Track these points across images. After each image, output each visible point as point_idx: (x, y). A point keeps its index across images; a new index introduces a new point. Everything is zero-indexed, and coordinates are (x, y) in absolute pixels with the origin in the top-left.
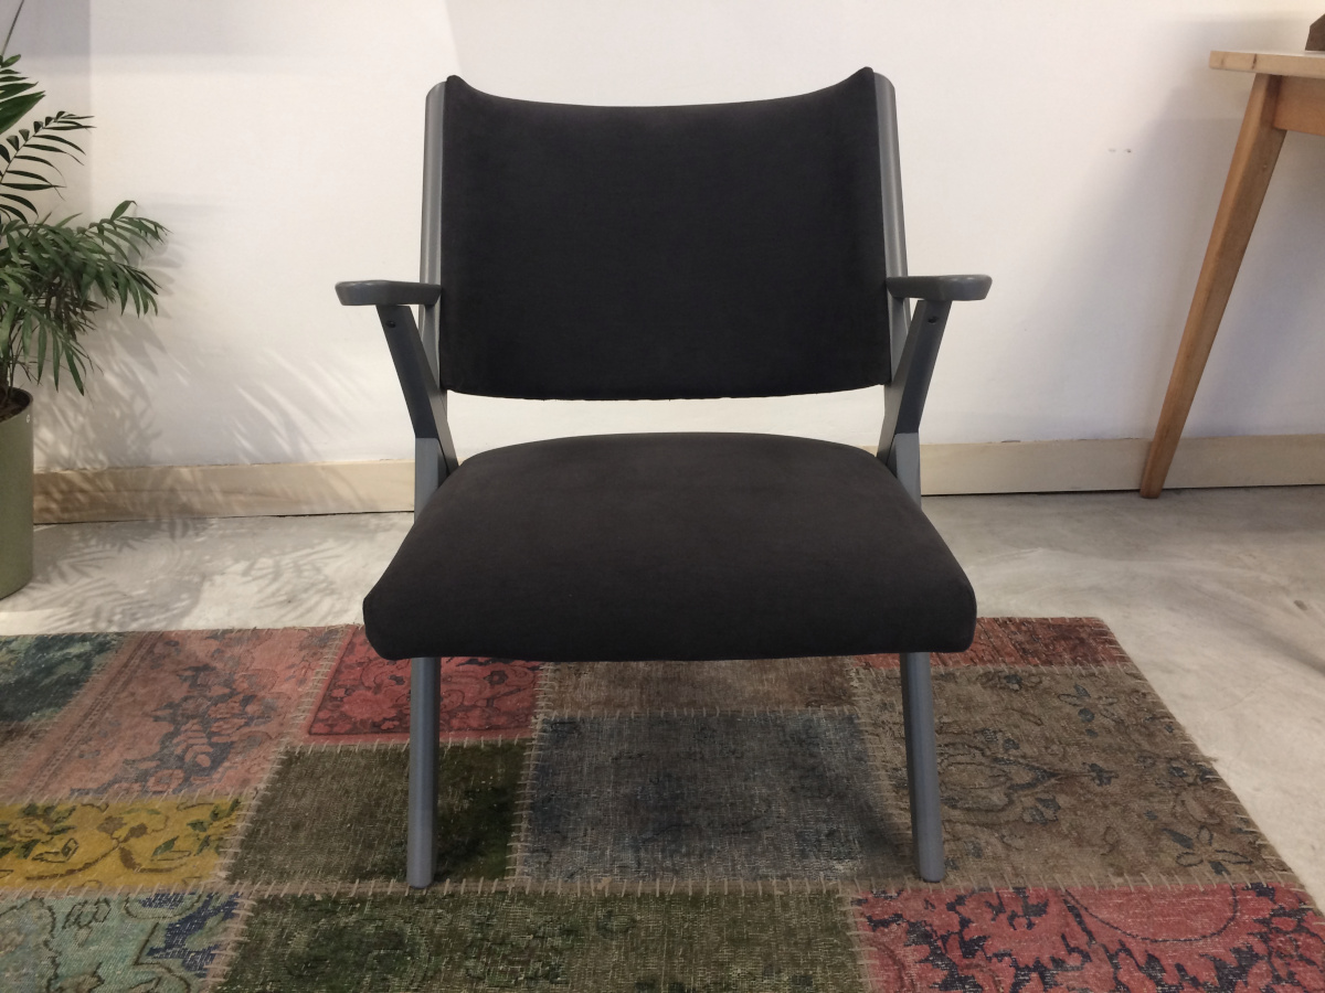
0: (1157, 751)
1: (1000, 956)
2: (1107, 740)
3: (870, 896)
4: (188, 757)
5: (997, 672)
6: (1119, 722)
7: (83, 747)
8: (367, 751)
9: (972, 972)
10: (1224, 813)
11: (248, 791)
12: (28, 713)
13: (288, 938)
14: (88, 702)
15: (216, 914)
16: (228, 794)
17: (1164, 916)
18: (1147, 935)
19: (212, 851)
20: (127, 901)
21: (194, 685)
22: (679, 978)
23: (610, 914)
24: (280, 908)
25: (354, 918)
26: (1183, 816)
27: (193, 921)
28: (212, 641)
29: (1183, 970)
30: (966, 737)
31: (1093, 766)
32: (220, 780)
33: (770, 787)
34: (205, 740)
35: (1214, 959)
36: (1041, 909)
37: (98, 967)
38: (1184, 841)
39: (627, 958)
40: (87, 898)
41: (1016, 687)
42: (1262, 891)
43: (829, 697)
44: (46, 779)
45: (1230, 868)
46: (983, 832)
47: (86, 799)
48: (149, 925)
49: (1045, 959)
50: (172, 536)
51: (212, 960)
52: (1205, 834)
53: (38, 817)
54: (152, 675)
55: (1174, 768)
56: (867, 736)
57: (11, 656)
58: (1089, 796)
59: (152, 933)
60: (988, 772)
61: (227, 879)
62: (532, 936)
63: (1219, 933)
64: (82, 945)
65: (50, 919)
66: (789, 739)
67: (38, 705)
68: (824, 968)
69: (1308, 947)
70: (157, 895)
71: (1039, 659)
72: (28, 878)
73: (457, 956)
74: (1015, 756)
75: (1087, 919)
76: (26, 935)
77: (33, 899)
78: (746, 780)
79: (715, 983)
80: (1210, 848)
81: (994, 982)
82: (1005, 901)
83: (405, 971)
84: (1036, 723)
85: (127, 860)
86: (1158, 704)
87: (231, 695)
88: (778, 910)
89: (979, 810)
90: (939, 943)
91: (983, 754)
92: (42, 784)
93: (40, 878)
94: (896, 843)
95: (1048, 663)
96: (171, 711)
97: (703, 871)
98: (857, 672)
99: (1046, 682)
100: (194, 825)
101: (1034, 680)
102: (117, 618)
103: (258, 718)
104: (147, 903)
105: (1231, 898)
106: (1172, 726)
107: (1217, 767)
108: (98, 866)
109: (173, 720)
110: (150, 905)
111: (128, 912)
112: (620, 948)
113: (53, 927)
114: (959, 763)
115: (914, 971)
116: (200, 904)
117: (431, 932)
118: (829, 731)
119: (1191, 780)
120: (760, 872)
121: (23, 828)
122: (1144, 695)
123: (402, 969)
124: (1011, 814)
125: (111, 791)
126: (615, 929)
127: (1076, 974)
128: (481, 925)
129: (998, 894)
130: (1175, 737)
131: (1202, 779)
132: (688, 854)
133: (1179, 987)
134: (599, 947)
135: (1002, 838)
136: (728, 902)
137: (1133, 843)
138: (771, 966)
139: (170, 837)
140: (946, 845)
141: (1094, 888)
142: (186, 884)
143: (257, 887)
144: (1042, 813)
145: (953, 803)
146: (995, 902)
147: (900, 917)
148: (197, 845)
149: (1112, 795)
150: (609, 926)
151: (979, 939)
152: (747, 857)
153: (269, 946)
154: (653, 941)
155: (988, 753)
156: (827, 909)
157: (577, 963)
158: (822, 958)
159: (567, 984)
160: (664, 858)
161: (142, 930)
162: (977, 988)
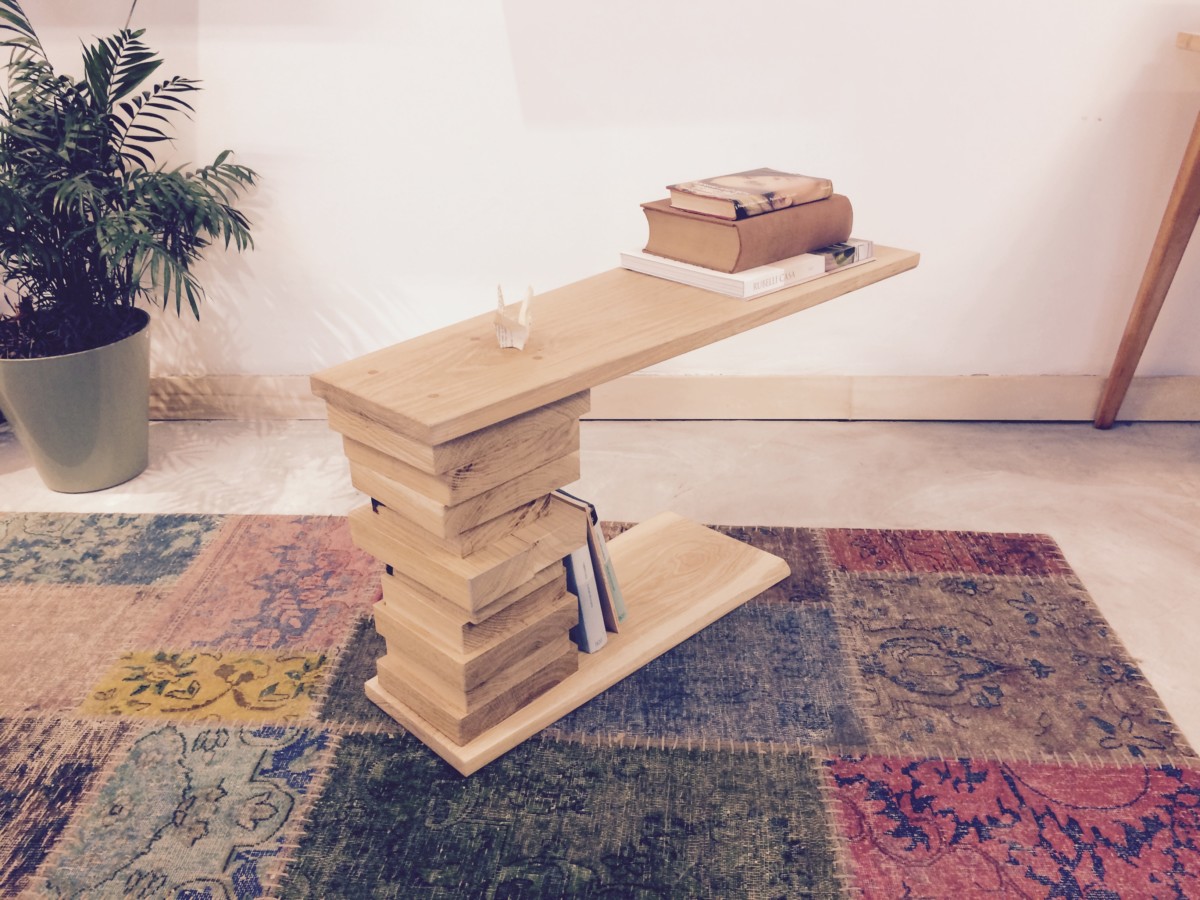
0: (1091, 652)
1: (944, 813)
2: (1048, 640)
4: (283, 620)
5: (955, 579)
6: (1060, 626)
7: (199, 608)
9: (919, 824)
10: (1145, 706)
11: (332, 649)
12: (153, 578)
13: (368, 767)
14: (200, 571)
15: (311, 745)
16: (316, 650)
17: (1085, 788)
18: (1069, 802)
19: (306, 695)
20: (241, 732)
21: (284, 560)
22: (680, 815)
23: (624, 762)
24: (361, 743)
26: (1109, 707)
27: (294, 750)
28: (295, 525)
29: (1099, 833)
30: (926, 632)
31: (1034, 662)
32: (309, 639)
33: (758, 667)
34: (296, 607)
35: (1125, 825)
36: (982, 777)
37: (222, 782)
38: (1108, 728)
39: (637, 797)
40: (211, 728)
41: (972, 592)
42: (1169, 771)
43: (809, 594)
44: (171, 632)
45: (1146, 751)
46: (936, 712)
47: (205, 650)
48: (259, 751)
49: (982, 816)
50: (259, 434)
51: (310, 780)
52: (1126, 723)
53: (168, 662)
54: (251, 551)
55: (1104, 667)
56: (840, 628)
57: (136, 531)
58: (1028, 687)
59: (262, 757)
60: (943, 663)
61: (318, 718)
62: (561, 776)
63: (1131, 804)
64: (208, 764)
65: (182, 743)
66: (773, 627)
67: (160, 572)
68: (798, 814)
70: (265, 728)
71: (993, 568)
72: (163, 711)
73: (502, 788)
74: (967, 650)
75: (1019, 787)
76: (164, 755)
77: (168, 727)
78: (737, 660)
79: (709, 821)
80: (1130, 735)
81: (939, 832)
82: (951, 769)
83: (461, 798)
84: (987, 624)
85: (239, 699)
86: (1094, 612)
87: (314, 570)
88: (762, 767)
89: (934, 693)
90: (894, 800)
91: (940, 648)
92: (169, 636)
93: (172, 710)
94: (861, 717)
95: (1002, 572)
96: (268, 581)
97: (700, 732)
98: (835, 573)
99: (998, 588)
100: (290, 674)
101: (988, 586)
102: (218, 502)
103: (337, 590)
104: (257, 734)
105: (1144, 777)
106: (1105, 631)
107: (1141, 667)
108: (217, 704)
109: (269, 589)
110: (260, 736)
111: (243, 741)
112: (632, 789)
113: (185, 749)
114: (919, 654)
115: (872, 820)
116: (299, 737)
118: (808, 622)
119: (1118, 677)
120: (747, 735)
121: (156, 671)
122: (1084, 603)
123: (459, 796)
124: (960, 699)
125: (223, 644)
126: (628, 774)
127: (1007, 830)
128: (520, 764)
129: (945, 763)
130: (1107, 640)
131: (1127, 677)
132: (688, 718)
133: (1093, 845)
134: (615, 788)
135: (951, 717)
136: (720, 757)
137: (1064, 727)
138: (755, 810)
139: (272, 683)
140: (904, 721)
141: (1027, 762)
142: (287, 720)
143: (342, 725)
144: (987, 699)
145: (911, 687)
146: (943, 769)
147: (862, 777)
148: (293, 693)
149: (1048, 687)
150: (623, 771)
151: (928, 798)
152: (737, 722)
153: (354, 772)
154: (659, 785)
155: (944, 647)
156: (802, 768)
157: (598, 799)
158: (796, 806)
159: (590, 814)
160: (668, 720)
161: (254, 755)
162: (924, 837)
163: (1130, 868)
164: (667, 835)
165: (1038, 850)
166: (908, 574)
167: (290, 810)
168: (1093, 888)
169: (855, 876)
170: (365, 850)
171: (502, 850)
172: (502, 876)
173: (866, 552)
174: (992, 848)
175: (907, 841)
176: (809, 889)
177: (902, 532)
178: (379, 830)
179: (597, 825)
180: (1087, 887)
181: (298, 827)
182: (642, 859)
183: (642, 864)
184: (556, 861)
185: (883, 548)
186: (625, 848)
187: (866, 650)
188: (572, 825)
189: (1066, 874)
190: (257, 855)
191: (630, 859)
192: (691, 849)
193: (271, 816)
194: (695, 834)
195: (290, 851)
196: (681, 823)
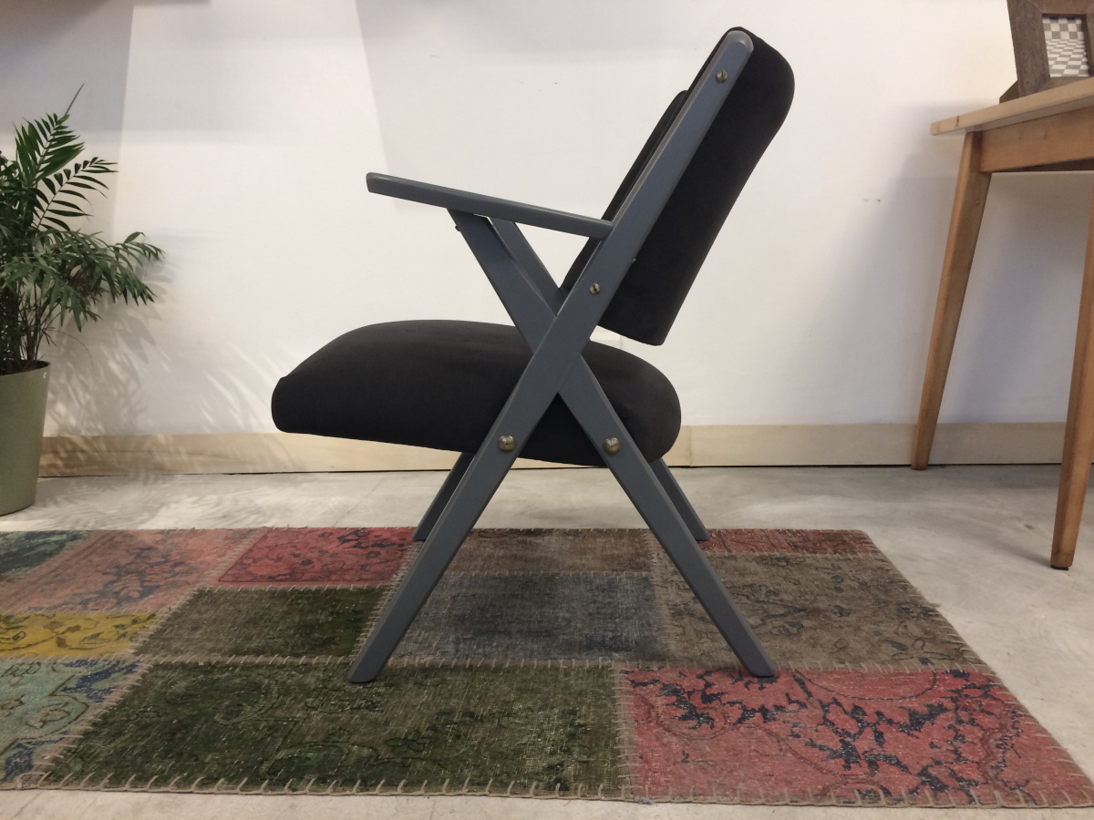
0: (890, 599)
1: (732, 703)
2: (851, 593)
3: (636, 670)
4: (123, 593)
5: (769, 555)
6: (863, 584)
7: (44, 587)
8: (261, 591)
9: (707, 711)
10: (938, 633)
11: (165, 609)
12: (9, 569)
13: (172, 684)
14: (56, 564)
15: (119, 671)
16: (147, 611)
17: (873, 686)
18: (856, 695)
19: (127, 640)
20: (54, 664)
21: (138, 557)
22: (472, 709)
23: (426, 677)
24: (170, 669)
25: (227, 674)
26: (903, 633)
27: (105, 674)
29: (883, 715)
30: (737, 589)
31: (837, 607)
32: (144, 604)
33: (573, 613)
34: (139, 584)
35: (909, 710)
36: (773, 680)
37: (22, 696)
38: (902, 647)
39: (434, 699)
40: (25, 662)
41: (784, 564)
42: (956, 674)
43: (632, 567)
44: (13, 602)
45: (934, 661)
47: (38, 613)
48: (68, 676)
49: (769, 706)
50: (145, 484)
51: (110, 694)
52: (919, 643)
53: (1, 620)
54: (108, 552)
55: (903, 608)
56: (656, 587)
57: (5, 541)
58: (829, 622)
59: (69, 679)
60: (749, 607)
61: (134, 653)
63: (917, 696)
64: (14, 685)
66: (594, 588)
67: (18, 565)
68: (589, 706)
69: (989, 705)
70: (77, 661)
71: (807, 550)
73: (300, 696)
74: (773, 600)
75: (809, 685)
78: (554, 609)
79: (499, 713)
80: (922, 651)
81: (725, 717)
83: (257, 703)
84: (795, 584)
85: (61, 643)
86: (898, 574)
87: (165, 562)
88: (561, 676)
90: (685, 695)
91: (748, 599)
92: (8, 604)
94: (664, 643)
95: (814, 552)
96: (117, 570)
97: (506, 655)
98: (658, 554)
99: (808, 561)
100: (117, 627)
101: (799, 560)
102: (91, 524)
103: (182, 573)
104: (69, 665)
105: (931, 678)
106: (905, 586)
107: (938, 608)
108: (39, 646)
109: (118, 574)
110: (71, 666)
111: (54, 670)
112: (430, 694)
115: (661, 709)
116: (110, 666)
117: (284, 683)
118: (627, 584)
119: (915, 614)
120: (552, 656)
122: (888, 570)
123: (256, 701)
124: (762, 629)
125: (59, 608)
126: (429, 684)
127: (792, 714)
128: (324, 680)
129: (739, 671)
130: (907, 592)
131: (924, 614)
132: (497, 647)
133: (876, 724)
134: (414, 693)
136: (522, 671)
137: (858, 647)
138: (547, 705)
139: (97, 632)
140: (704, 645)
141: (819, 669)
142: (102, 655)
143: (155, 658)
144: (788, 630)
146: (736, 675)
147: (657, 681)
148: (116, 637)
149: (848, 622)
150: (425, 683)
151: (718, 694)
152: (544, 648)
153: (156, 688)
154: (457, 690)
155: (753, 598)
156: (600, 676)
157: (393, 702)
158: (589, 701)
159: (382, 711)
160: (477, 648)
161: (61, 679)
162: (710, 719)
163: (910, 738)
164: (455, 723)
165: (820, 728)
166: (726, 554)
167: (82, 713)
168: (871, 753)
169: (635, 746)
170: (148, 735)
171: (286, 737)
172: (282, 754)
174: (774, 727)
175: (693, 723)
176: (588, 757)
177: (727, 530)
179: (387, 719)
180: (865, 752)
181: (86, 724)
182: (427, 741)
183: (424, 744)
184: (338, 744)
186: (411, 733)
187: (678, 601)
188: (362, 720)
189: (845, 744)
190: (37, 744)
191: (413, 741)
192: (476, 733)
193: (62, 718)
194: (483, 722)
195: (71, 740)
196: (471, 715)
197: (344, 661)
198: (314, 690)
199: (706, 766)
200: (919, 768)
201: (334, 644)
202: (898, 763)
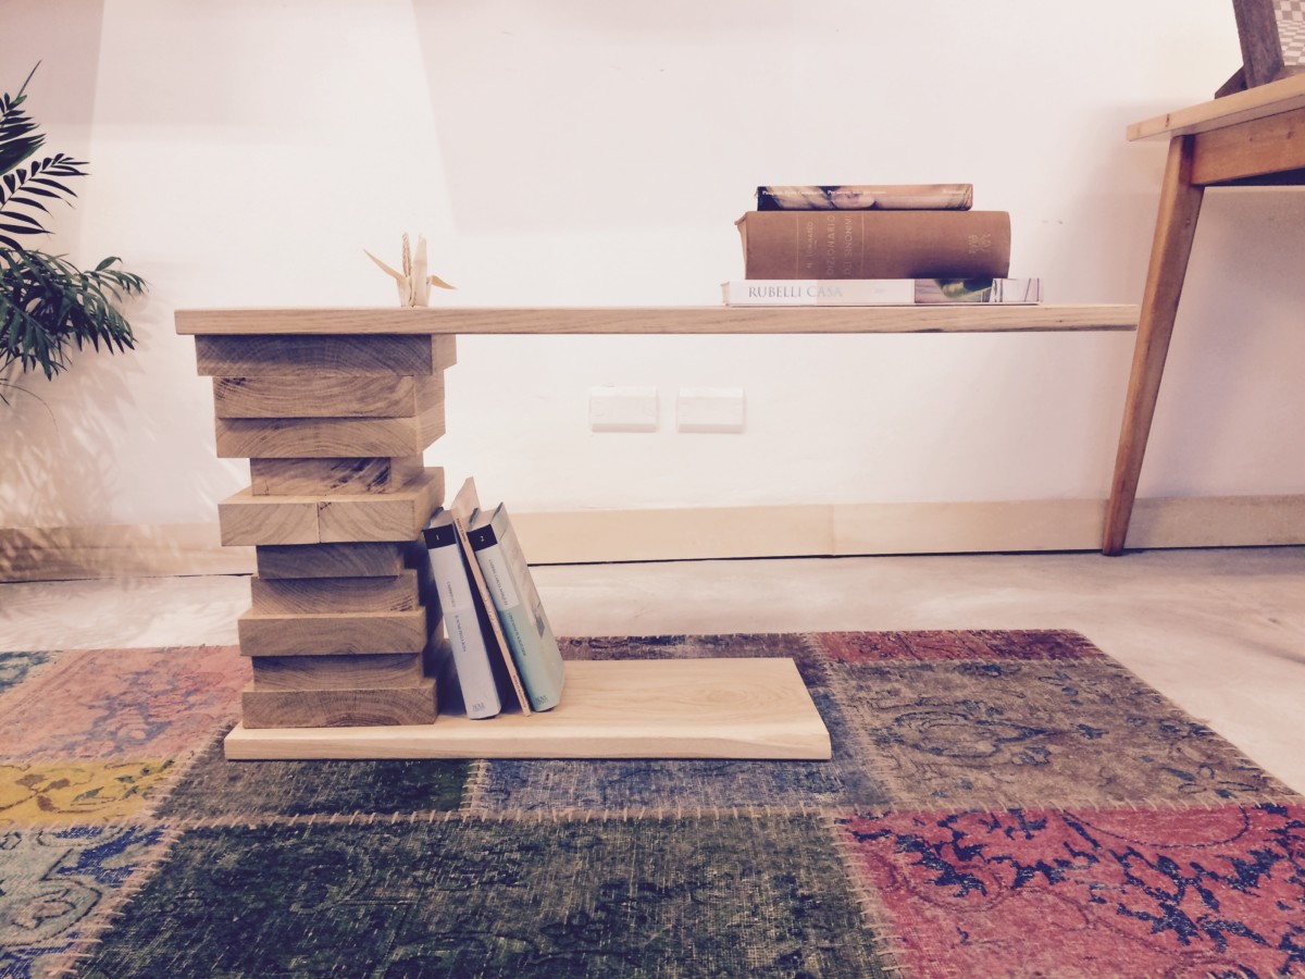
0: (1146, 715)
1: (1000, 859)
2: (1094, 708)
3: (855, 817)
4: (121, 733)
5: (973, 664)
6: (1105, 697)
7: (7, 727)
9: (969, 871)
10: (1223, 756)
11: (185, 754)
13: (216, 857)
14: (20, 696)
15: (138, 841)
16: (161, 757)
17: (1172, 828)
18: (1156, 842)
19: (139, 797)
20: (40, 834)
21: (134, 684)
22: (650, 879)
24: (209, 837)
25: (292, 841)
26: (1180, 759)
27: (117, 847)
28: (155, 654)
29: (1201, 868)
30: (947, 707)
31: (1081, 726)
32: (154, 747)
34: (142, 721)
35: (1231, 859)
36: (1041, 825)
38: (1186, 776)
39: (592, 866)
41: (996, 674)
42: (1268, 808)
45: (1236, 793)
46: (971, 771)
47: (6, 763)
48: (62, 851)
49: (1048, 860)
51: (129, 875)
52: (1206, 771)
54: (92, 678)
55: (1166, 726)
56: (842, 707)
58: (1080, 746)
59: (65, 856)
60: (973, 731)
61: (153, 816)
62: (487, 853)
63: (1233, 840)
68: (808, 870)
70: (74, 829)
71: (1016, 656)
73: (404, 868)
74: (999, 719)
75: (1089, 831)
79: (690, 883)
80: (1214, 781)
81: (996, 878)
82: (1000, 819)
83: (345, 881)
84: (1018, 697)
85: (45, 804)
86: (1141, 684)
87: (174, 689)
88: (756, 828)
89: (966, 756)
90: (932, 850)
91: (966, 719)
94: (879, 780)
95: (1027, 658)
96: (108, 702)
97: (674, 802)
98: (831, 665)
99: (1026, 669)
100: (122, 779)
101: (1014, 668)
102: (59, 642)
103: (201, 704)
104: (62, 835)
105: (1241, 815)
106: (1158, 699)
107: (1210, 725)
108: (11, 810)
109: (109, 707)
110: (66, 836)
111: (41, 843)
112: (585, 859)
114: (942, 725)
115: (906, 871)
116: (121, 835)
117: (376, 851)
119: (1185, 734)
120: (736, 802)
122: (1128, 678)
123: (342, 879)
124: (1000, 758)
125: (34, 757)
126: (579, 845)
127: (1084, 871)
128: (432, 845)
129: (992, 814)
130: (1163, 706)
131: (1196, 733)
132: (658, 791)
133: (1197, 879)
134: (562, 859)
135: (992, 774)
136: (702, 824)
137: (1132, 777)
138: (750, 869)
139: (94, 787)
140: (933, 780)
141: (1094, 808)
142: (107, 820)
143: (184, 822)
144: (1032, 758)
145: (938, 752)
146: (990, 820)
147: (888, 832)
148: (123, 793)
149: (1104, 745)
150: (573, 844)
151: (975, 847)
152: (721, 791)
153: (194, 863)
154: (620, 853)
155: (971, 717)
156: (808, 827)
157: (537, 871)
158: (805, 863)
159: (525, 886)
160: (632, 794)
161: (54, 855)
162: (977, 883)
163: (1250, 898)
164: (633, 900)
165: (1127, 888)
166: (918, 662)
167: (95, 904)
168: (1208, 920)
169: (891, 925)
170: (199, 940)
171: (399, 928)
172: (399, 953)
173: (866, 649)
174: (1068, 889)
175: (957, 888)
176: (831, 941)
177: (907, 633)
178: (221, 919)
179: (535, 896)
180: (1200, 919)
181: (102, 921)
182: (600, 926)
183: (598, 931)
184: (476, 935)
185: (886, 644)
186: (574, 917)
187: (877, 724)
188: (501, 899)
189: (1170, 910)
190: (34, 953)
191: (581, 927)
192: (666, 912)
193: (64, 913)
194: (670, 897)
195: (85, 946)
196: (651, 887)
197: (453, 818)
198: (421, 859)
199: (996, 949)
200: (1276, 939)
201: (434, 794)
202: (1248, 933)
